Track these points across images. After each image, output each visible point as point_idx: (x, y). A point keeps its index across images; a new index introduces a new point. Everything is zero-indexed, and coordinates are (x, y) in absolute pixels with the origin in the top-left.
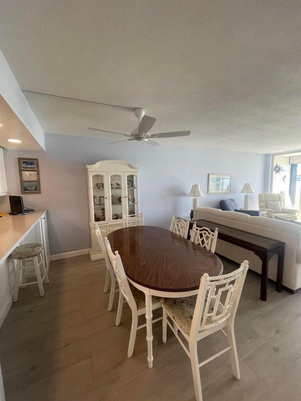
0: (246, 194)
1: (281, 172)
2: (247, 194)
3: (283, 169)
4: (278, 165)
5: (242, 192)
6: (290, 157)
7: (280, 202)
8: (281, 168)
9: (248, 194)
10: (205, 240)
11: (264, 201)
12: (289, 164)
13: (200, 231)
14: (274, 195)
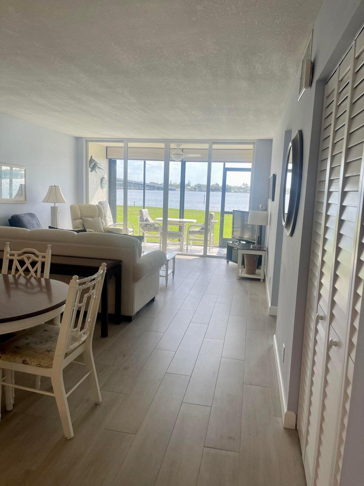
0: (52, 205)
1: (97, 169)
2: (55, 204)
3: (100, 166)
4: (93, 158)
5: (46, 200)
6: (107, 147)
7: (101, 219)
8: (97, 164)
9: (57, 205)
10: (30, 267)
11: (80, 216)
12: (107, 158)
13: (19, 255)
14: (92, 206)
